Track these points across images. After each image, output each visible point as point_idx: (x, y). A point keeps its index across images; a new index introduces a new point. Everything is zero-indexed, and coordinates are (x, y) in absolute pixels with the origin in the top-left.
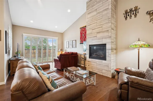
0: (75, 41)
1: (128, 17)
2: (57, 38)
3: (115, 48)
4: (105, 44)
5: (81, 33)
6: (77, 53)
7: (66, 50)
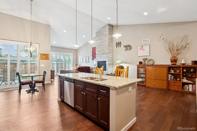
0: (88, 57)
1: (118, 46)
2: (73, 54)
3: (112, 63)
4: (106, 61)
5: (93, 52)
6: (89, 67)
7: (80, 65)
